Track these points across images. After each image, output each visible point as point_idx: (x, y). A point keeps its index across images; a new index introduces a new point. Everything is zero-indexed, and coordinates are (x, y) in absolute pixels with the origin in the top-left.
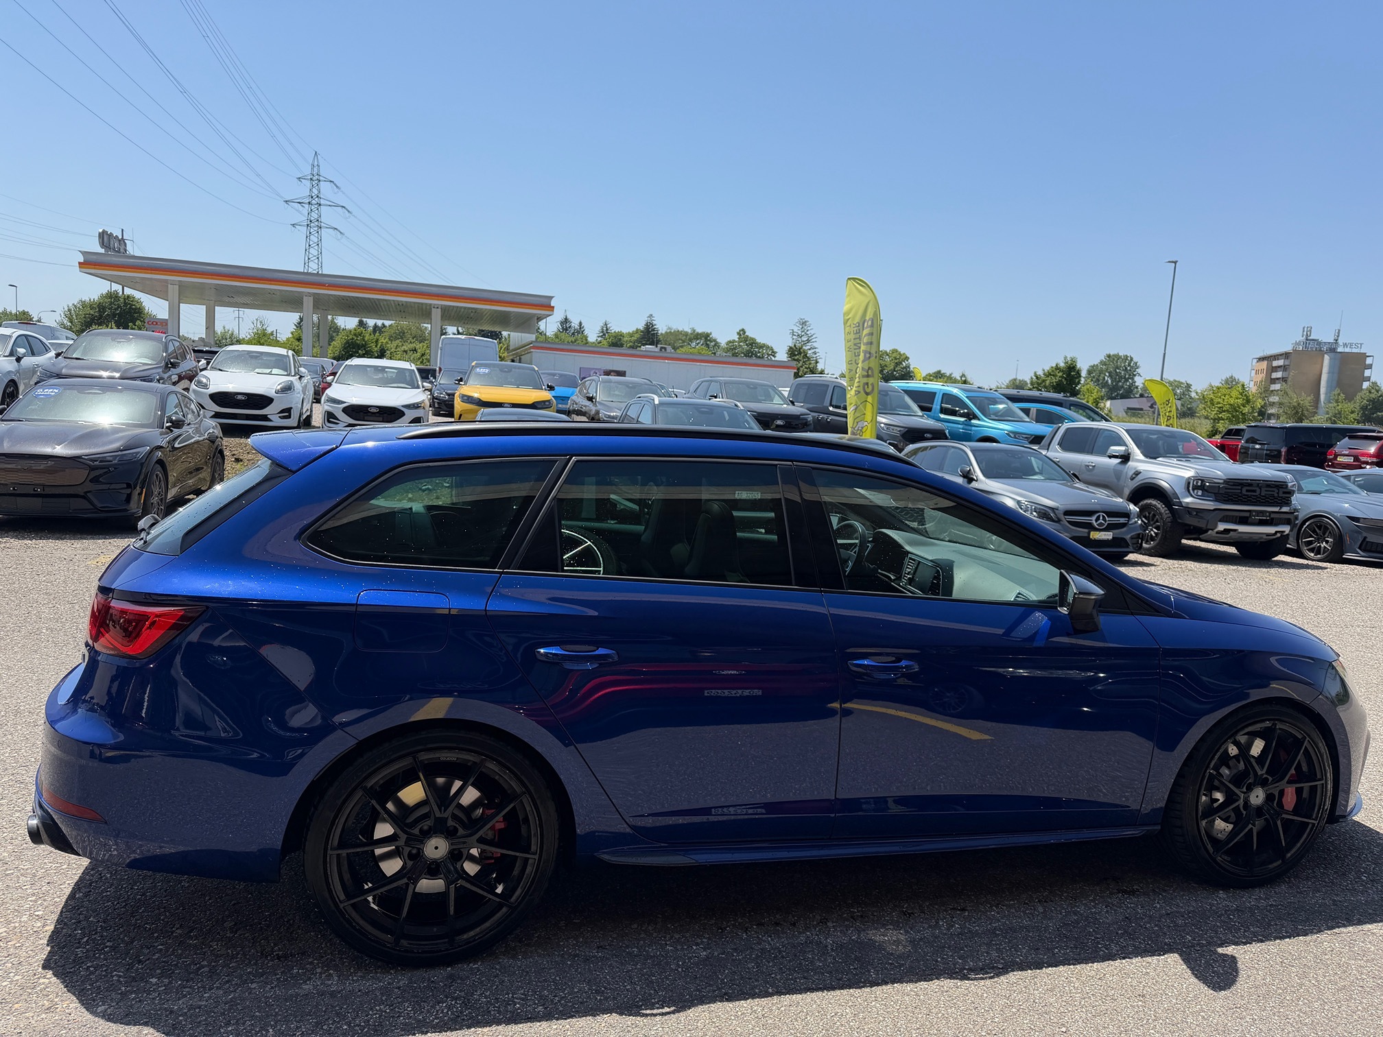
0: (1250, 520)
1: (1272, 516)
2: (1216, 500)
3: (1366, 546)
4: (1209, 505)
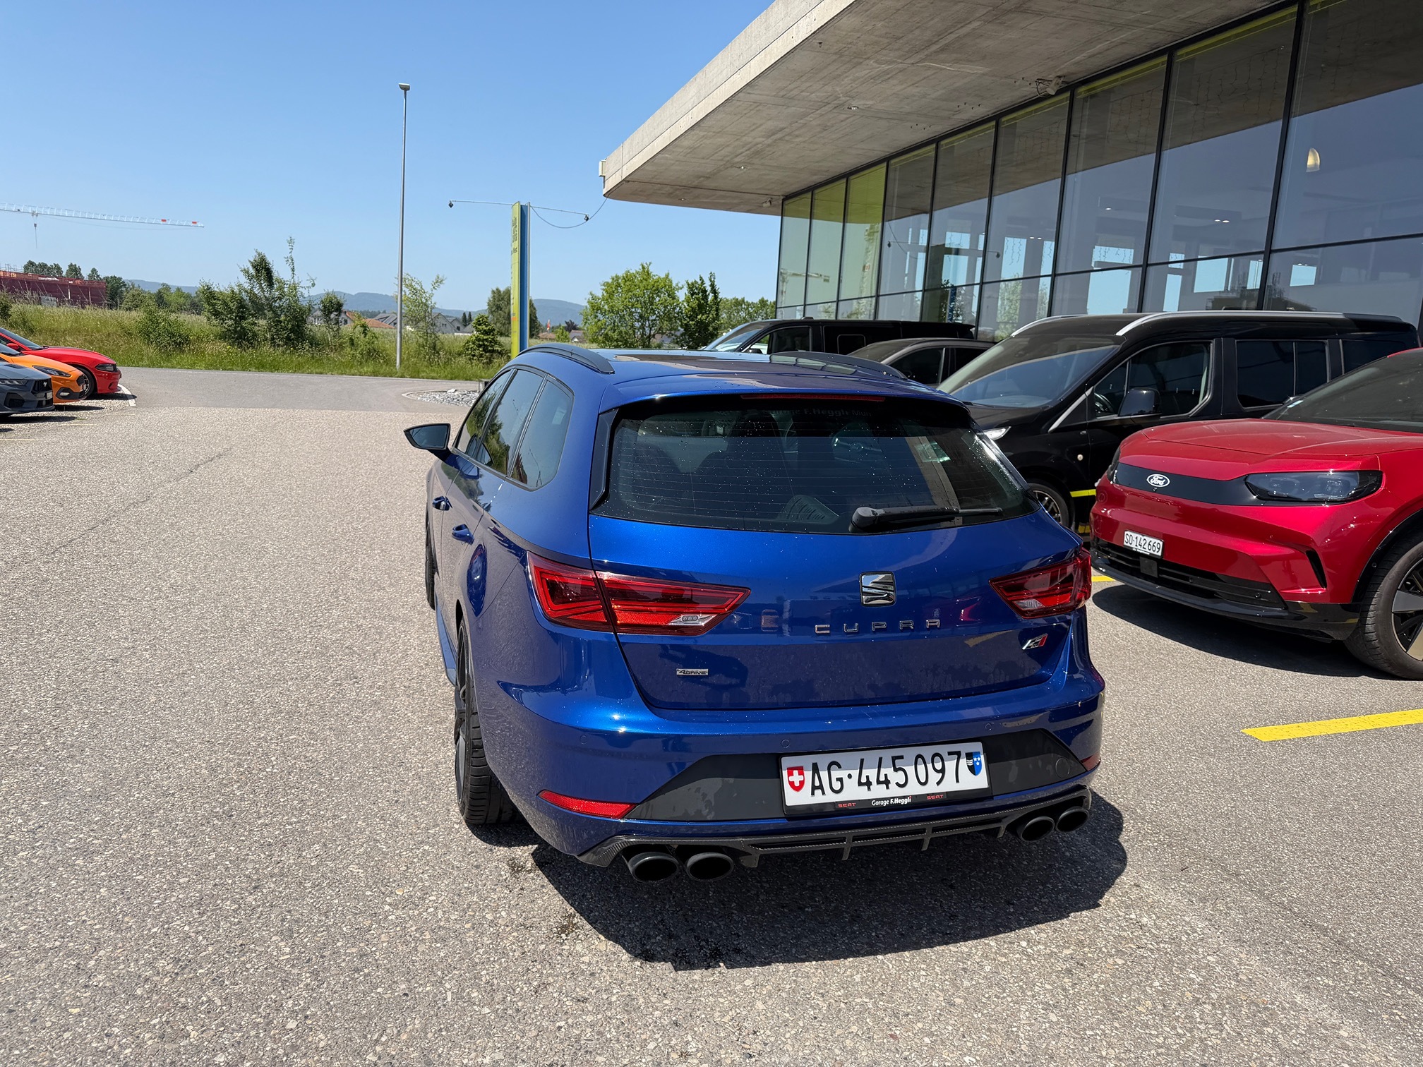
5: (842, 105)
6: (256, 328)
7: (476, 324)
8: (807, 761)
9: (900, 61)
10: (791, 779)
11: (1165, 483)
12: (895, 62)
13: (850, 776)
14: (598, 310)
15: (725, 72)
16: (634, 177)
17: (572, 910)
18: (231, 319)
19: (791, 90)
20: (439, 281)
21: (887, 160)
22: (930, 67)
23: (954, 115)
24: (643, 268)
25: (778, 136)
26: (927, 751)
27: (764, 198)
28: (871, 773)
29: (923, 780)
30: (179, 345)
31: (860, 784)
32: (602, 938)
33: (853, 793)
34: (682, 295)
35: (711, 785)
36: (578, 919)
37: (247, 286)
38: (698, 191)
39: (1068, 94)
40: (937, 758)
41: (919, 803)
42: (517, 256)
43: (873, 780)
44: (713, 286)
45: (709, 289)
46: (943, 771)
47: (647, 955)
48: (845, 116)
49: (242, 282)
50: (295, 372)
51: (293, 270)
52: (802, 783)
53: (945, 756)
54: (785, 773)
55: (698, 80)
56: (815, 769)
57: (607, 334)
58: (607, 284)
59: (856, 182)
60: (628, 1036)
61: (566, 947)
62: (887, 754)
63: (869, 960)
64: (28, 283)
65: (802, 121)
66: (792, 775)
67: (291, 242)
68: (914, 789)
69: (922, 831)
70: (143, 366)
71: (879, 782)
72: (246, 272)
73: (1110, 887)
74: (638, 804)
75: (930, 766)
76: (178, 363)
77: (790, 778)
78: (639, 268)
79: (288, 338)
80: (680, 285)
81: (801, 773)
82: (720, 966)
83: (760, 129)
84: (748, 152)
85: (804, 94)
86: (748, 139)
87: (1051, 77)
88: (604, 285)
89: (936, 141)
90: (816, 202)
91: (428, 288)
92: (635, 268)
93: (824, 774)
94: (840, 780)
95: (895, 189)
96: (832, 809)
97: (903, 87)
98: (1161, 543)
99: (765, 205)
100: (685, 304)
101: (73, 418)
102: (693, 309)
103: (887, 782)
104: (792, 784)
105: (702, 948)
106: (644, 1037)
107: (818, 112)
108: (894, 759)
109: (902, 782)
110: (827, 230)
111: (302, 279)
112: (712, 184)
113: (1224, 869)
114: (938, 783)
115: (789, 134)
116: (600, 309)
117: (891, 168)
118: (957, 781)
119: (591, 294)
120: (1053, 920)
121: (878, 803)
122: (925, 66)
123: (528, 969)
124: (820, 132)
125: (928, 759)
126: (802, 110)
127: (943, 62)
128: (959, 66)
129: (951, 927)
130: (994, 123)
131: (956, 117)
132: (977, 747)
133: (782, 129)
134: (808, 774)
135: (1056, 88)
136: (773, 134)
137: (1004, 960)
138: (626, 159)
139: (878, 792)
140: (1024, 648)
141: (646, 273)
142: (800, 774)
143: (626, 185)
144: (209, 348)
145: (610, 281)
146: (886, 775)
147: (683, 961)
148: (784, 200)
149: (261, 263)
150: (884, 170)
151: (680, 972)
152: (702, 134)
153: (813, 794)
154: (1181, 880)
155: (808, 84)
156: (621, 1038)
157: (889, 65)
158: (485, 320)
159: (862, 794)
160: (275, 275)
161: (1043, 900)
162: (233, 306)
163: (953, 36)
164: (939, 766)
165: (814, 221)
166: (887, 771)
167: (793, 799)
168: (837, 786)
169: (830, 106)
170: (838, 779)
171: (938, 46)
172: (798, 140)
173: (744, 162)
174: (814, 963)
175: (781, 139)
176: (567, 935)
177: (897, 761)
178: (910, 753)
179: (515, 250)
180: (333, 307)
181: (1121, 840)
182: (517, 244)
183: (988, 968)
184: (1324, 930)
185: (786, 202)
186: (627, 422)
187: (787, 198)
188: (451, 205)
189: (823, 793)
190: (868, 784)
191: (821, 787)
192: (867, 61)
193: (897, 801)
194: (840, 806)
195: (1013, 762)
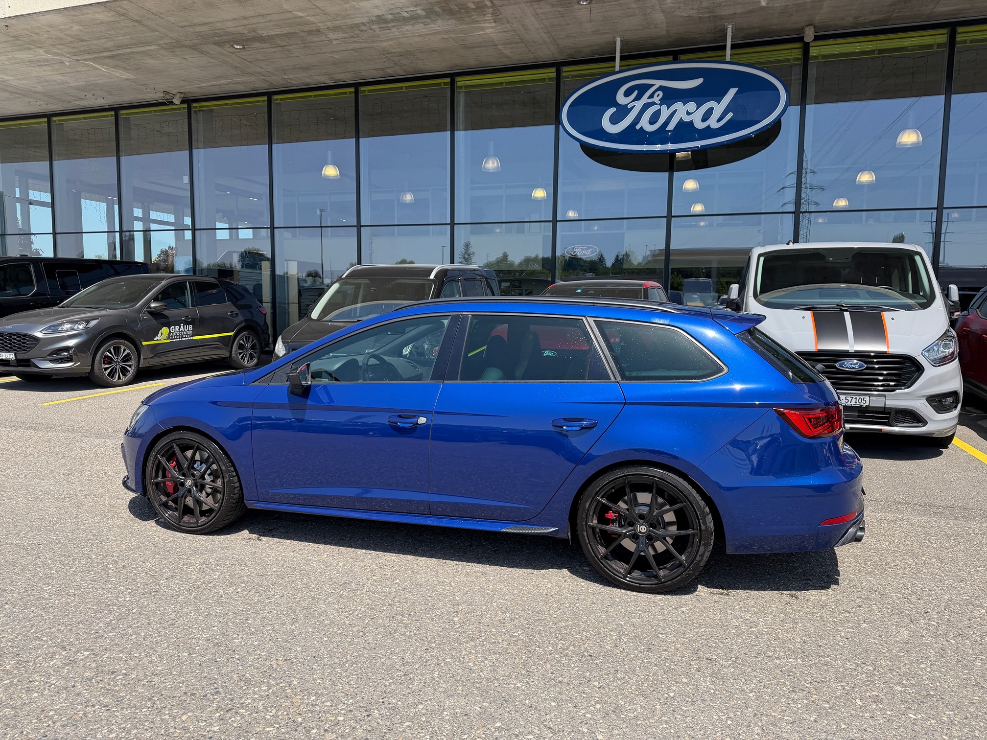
9: (68, 55)
22: (89, 66)
39: (186, 106)
87: (174, 92)
89: (49, 116)
97: (53, 73)
122: (86, 64)
127: (104, 65)
128: (113, 69)
130: (115, 112)
131: (75, 102)
135: (180, 100)
157: (56, 56)
163: (129, 50)
171: (111, 54)
192: (38, 49)
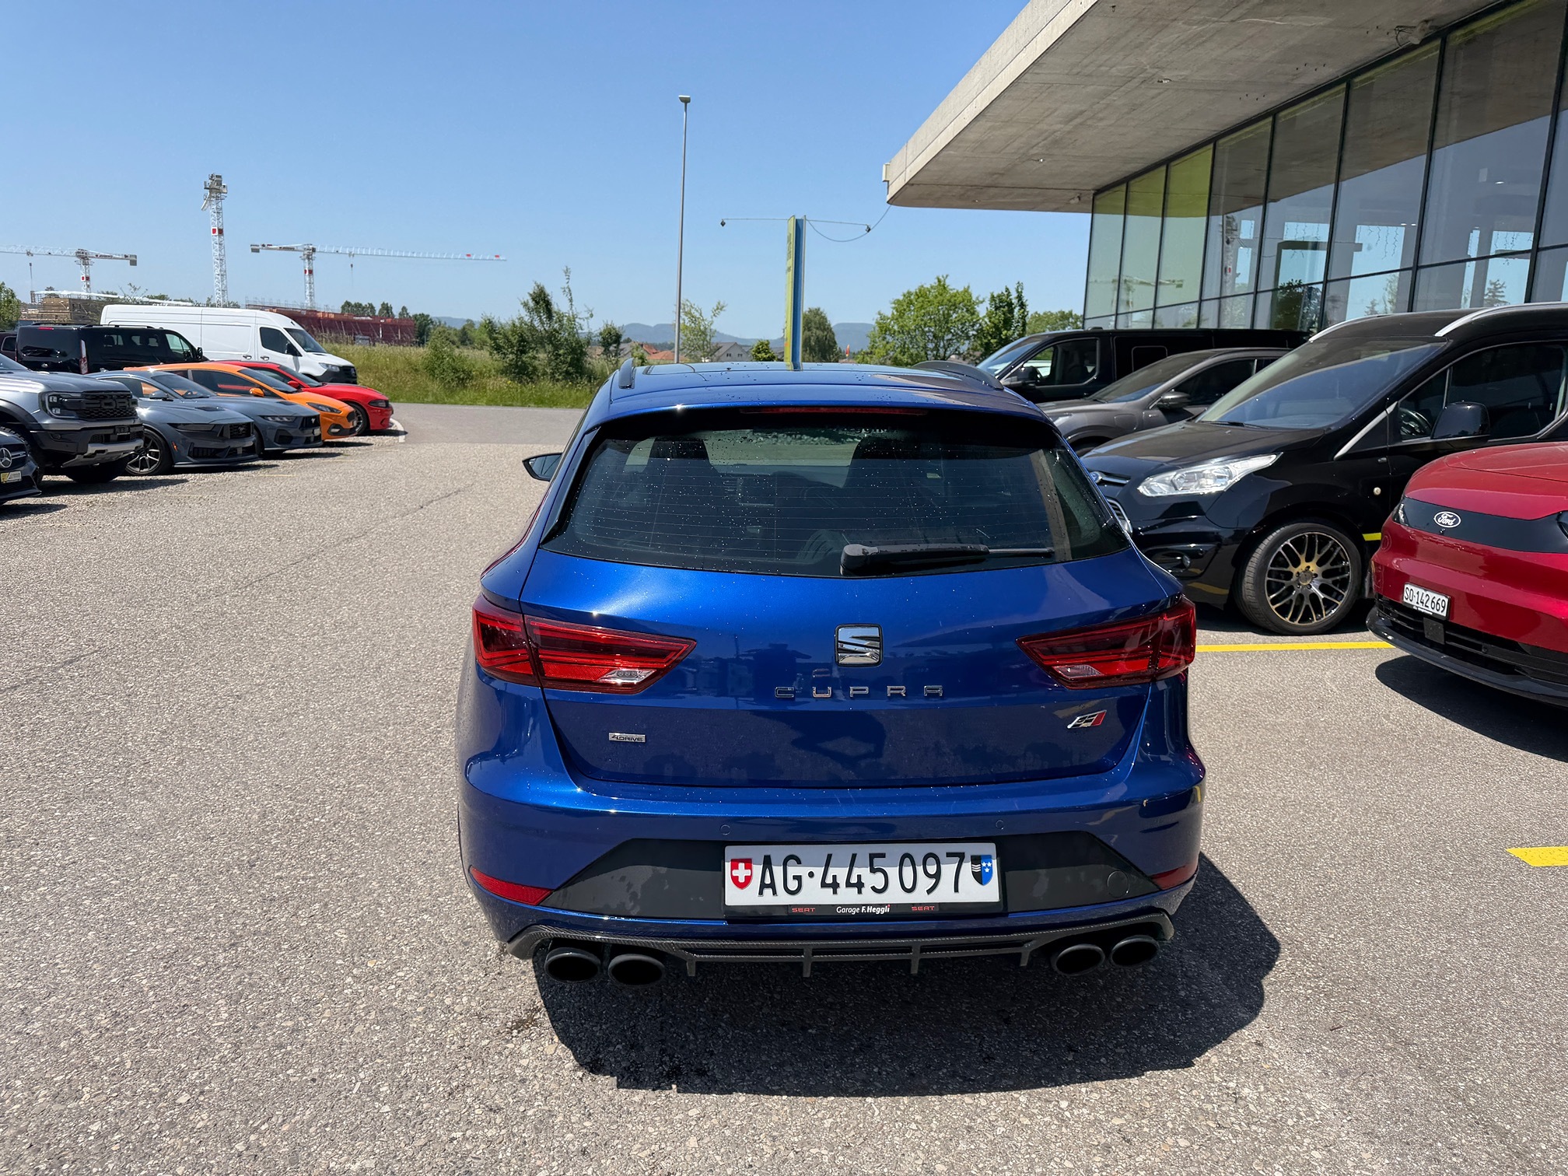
0: (112, 438)
1: (132, 430)
2: (80, 419)
3: (196, 453)
4: (76, 425)
5: (1151, 78)
6: (536, 363)
7: (756, 351)
8: (757, 852)
9: (1216, 19)
10: (735, 873)
11: (1455, 523)
12: (1208, 21)
13: (811, 875)
14: (886, 331)
15: (1010, 52)
16: (919, 179)
17: (539, 1002)
18: (512, 353)
19: (1087, 66)
20: (720, 308)
21: (1214, 140)
22: (1254, 24)
23: (1293, 80)
24: (939, 281)
25: (1078, 120)
26: (919, 850)
27: (1072, 194)
28: (840, 873)
29: (909, 885)
30: (462, 382)
31: (824, 885)
32: (556, 1039)
33: (814, 895)
34: (982, 310)
35: (641, 874)
36: (543, 1017)
37: (527, 319)
38: (992, 191)
39: (1438, 42)
40: (931, 860)
41: (900, 913)
42: (791, 275)
43: (842, 881)
44: (1020, 297)
45: (1015, 301)
46: (937, 876)
47: (593, 1065)
48: (1157, 91)
49: (523, 315)
50: (573, 407)
51: (571, 300)
52: (748, 879)
53: (942, 857)
54: (728, 865)
55: (983, 63)
56: (767, 863)
57: (896, 358)
58: (898, 302)
59: (1178, 169)
60: (522, 1160)
61: (511, 1046)
62: (864, 850)
63: (854, 1102)
64: (344, 323)
65: (1104, 101)
66: (737, 868)
67: (567, 272)
68: (895, 896)
69: (908, 949)
70: (428, 402)
71: (849, 884)
72: (525, 305)
73: (1220, 1042)
74: (555, 890)
75: (920, 869)
76: (461, 399)
77: (734, 871)
78: (934, 282)
79: (567, 373)
80: (981, 299)
81: (748, 866)
82: (671, 1088)
83: (1056, 114)
84: (1045, 142)
85: (1103, 68)
86: (1043, 126)
87: (1414, 22)
88: (894, 303)
89: (1273, 113)
90: (1131, 194)
91: (707, 315)
92: (929, 282)
93: (778, 871)
94: (798, 878)
95: (1223, 173)
96: (783, 913)
97: (1224, 50)
98: (1446, 600)
99: (1072, 202)
100: (987, 320)
101: (339, 454)
102: (996, 326)
103: (859, 885)
104: (735, 879)
105: (662, 1063)
106: (539, 1163)
107: (1122, 88)
108: (872, 857)
109: (880, 886)
110: (1144, 227)
111: (580, 309)
112: (1008, 182)
113: (1392, 1034)
114: (929, 891)
115: (1091, 118)
116: (890, 330)
117: (1219, 148)
118: (956, 890)
119: (880, 314)
120: (1118, 1078)
121: (844, 911)
122: (1248, 23)
123: (457, 1067)
124: (1128, 113)
125: (919, 859)
126: (1103, 88)
127: (1270, 16)
128: (1290, 18)
129: (978, 1072)
130: (1344, 86)
131: (1296, 82)
132: (990, 849)
133: (1082, 113)
134: (757, 869)
135: (1422, 36)
136: (1071, 120)
137: (1026, 1121)
138: (910, 159)
139: (846, 897)
140: (1069, 727)
141: (942, 286)
142: (746, 868)
143: (910, 189)
144: (491, 383)
145: (901, 298)
146: (859, 877)
147: (630, 1078)
148: (1095, 195)
149: (540, 295)
150: (1210, 153)
151: (621, 1090)
152: (989, 124)
153: (761, 893)
154: (1324, 1043)
155: (1106, 57)
156: (514, 1160)
157: (1203, 24)
158: (765, 347)
159: (826, 897)
160: (555, 308)
161: (1118, 1050)
162: (514, 340)
164: (932, 870)
165: (1129, 217)
166: (862, 871)
167: (735, 897)
168: (793, 885)
169: (1136, 80)
170: (795, 877)
172: (1101, 124)
173: (1043, 154)
174: (785, 1097)
175: (1081, 124)
176: (519, 1032)
177: (876, 860)
178: (896, 850)
179: (789, 269)
180: (612, 340)
181: (1265, 982)
182: (791, 263)
183: (1000, 1131)
184: (1503, 1135)
185: (1098, 197)
186: (610, 442)
187: (1099, 191)
188: (723, 224)
189: (775, 893)
190: (835, 886)
191: (772, 886)
192: (1175, 23)
193: (870, 910)
194: (794, 910)
195: (1043, 872)
